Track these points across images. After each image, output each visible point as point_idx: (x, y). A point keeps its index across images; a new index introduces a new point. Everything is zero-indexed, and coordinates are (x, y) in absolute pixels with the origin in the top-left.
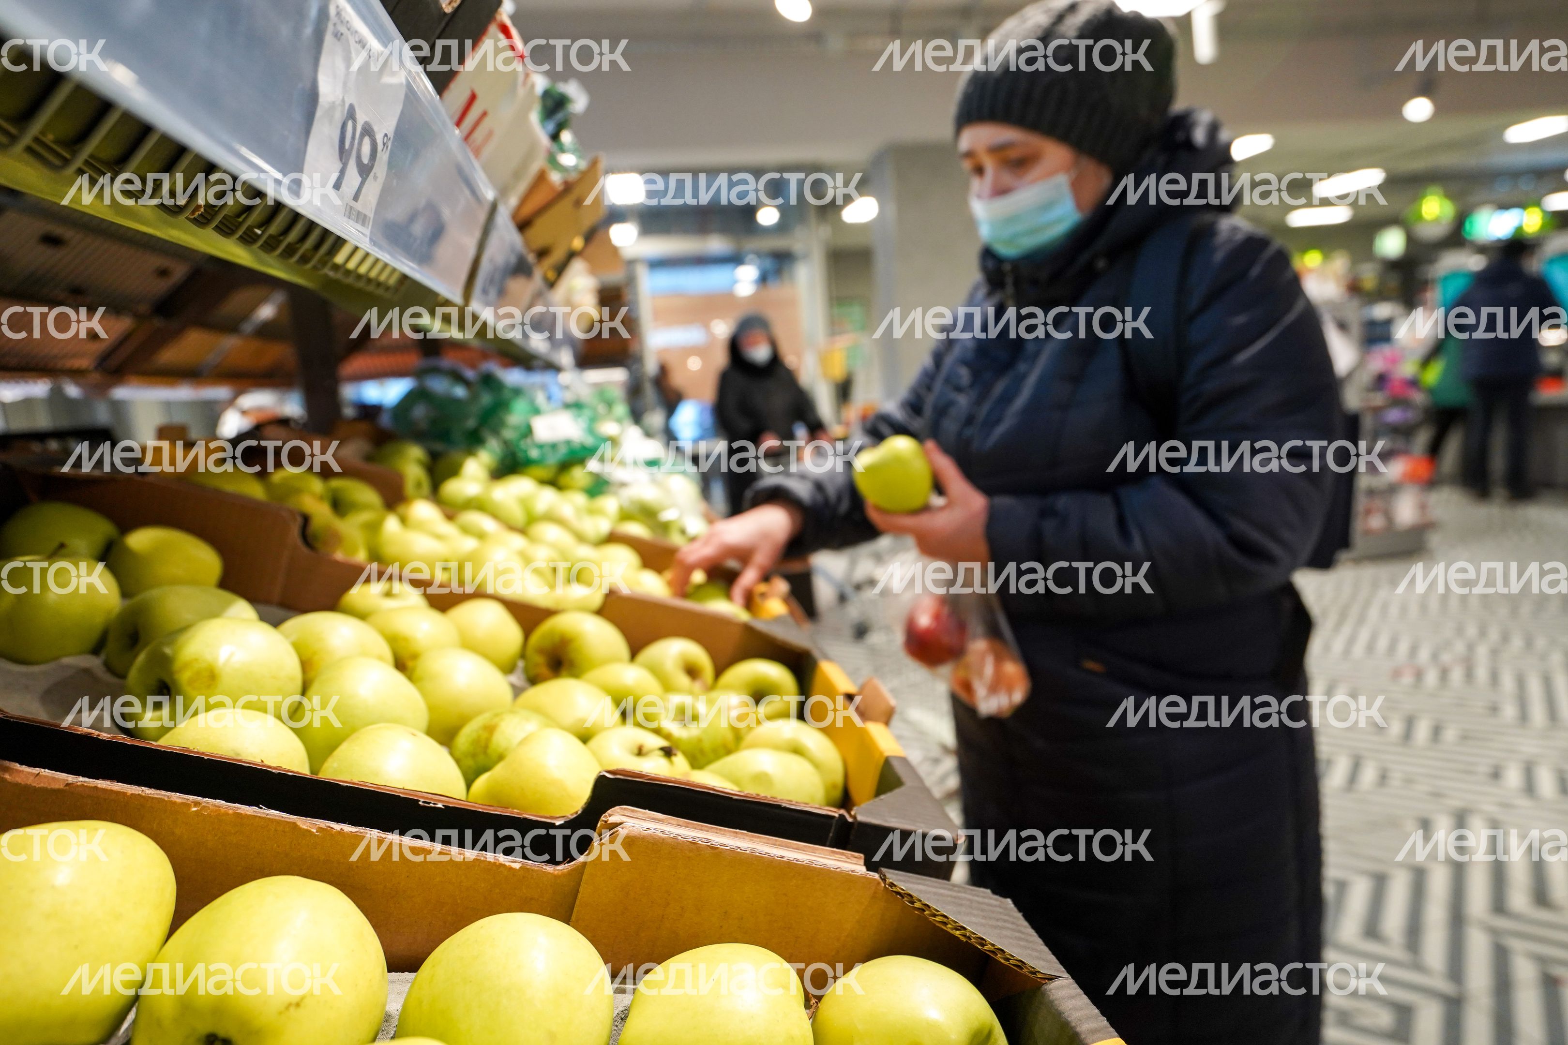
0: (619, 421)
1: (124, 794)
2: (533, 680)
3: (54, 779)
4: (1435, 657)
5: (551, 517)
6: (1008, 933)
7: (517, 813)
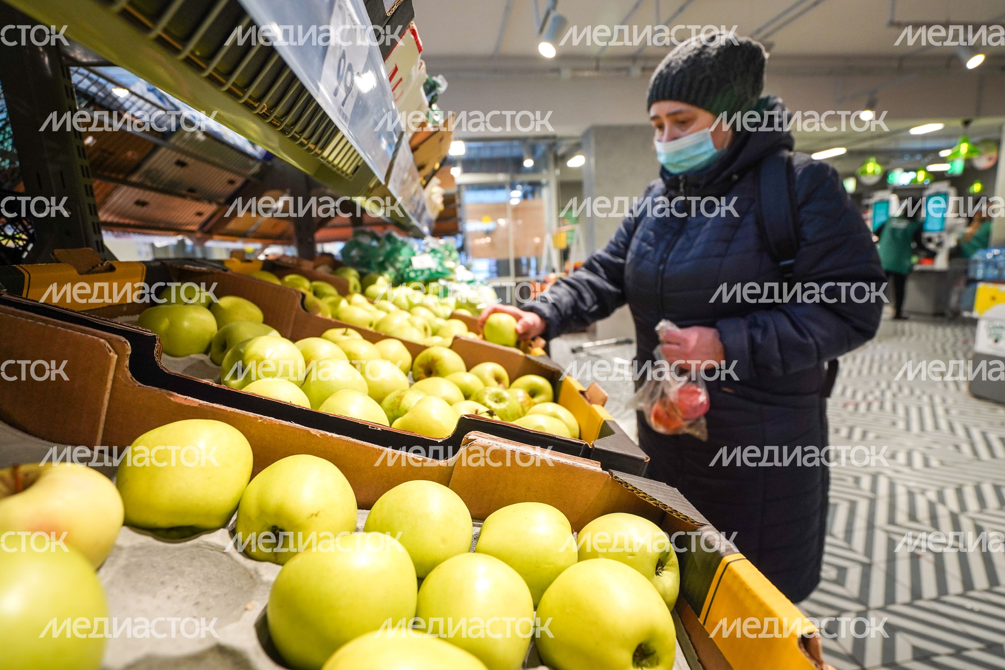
0: (455, 261)
1: (227, 411)
2: (416, 380)
3: (193, 401)
4: (865, 397)
5: (421, 305)
6: (678, 503)
7: (419, 435)
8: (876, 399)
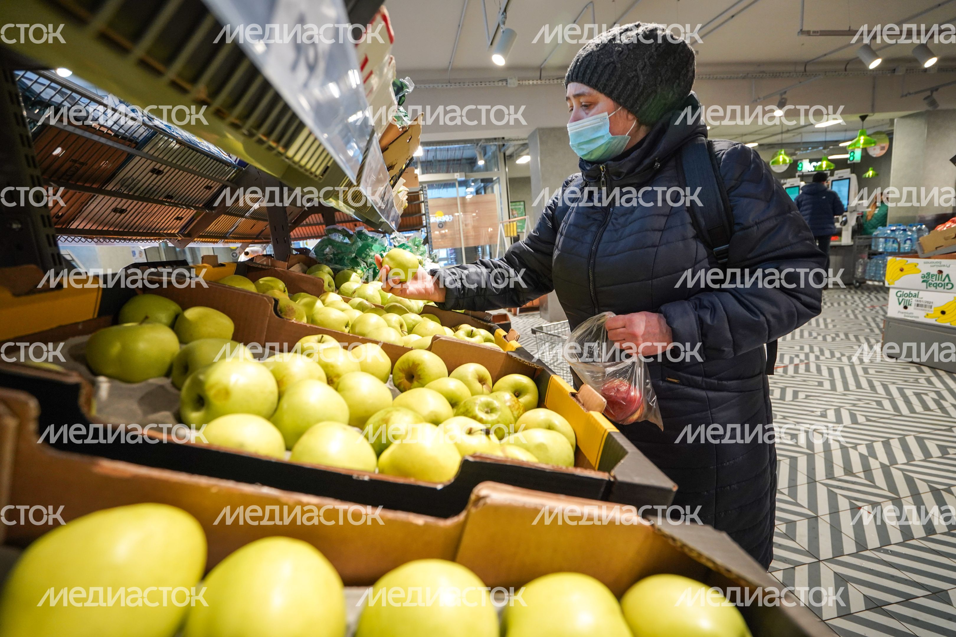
8: (801, 361)
